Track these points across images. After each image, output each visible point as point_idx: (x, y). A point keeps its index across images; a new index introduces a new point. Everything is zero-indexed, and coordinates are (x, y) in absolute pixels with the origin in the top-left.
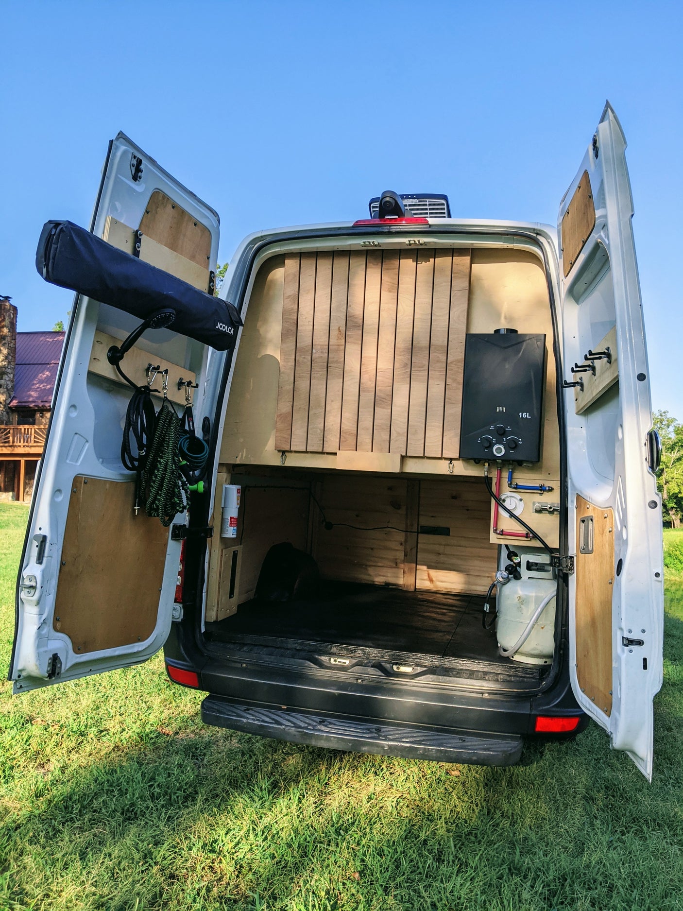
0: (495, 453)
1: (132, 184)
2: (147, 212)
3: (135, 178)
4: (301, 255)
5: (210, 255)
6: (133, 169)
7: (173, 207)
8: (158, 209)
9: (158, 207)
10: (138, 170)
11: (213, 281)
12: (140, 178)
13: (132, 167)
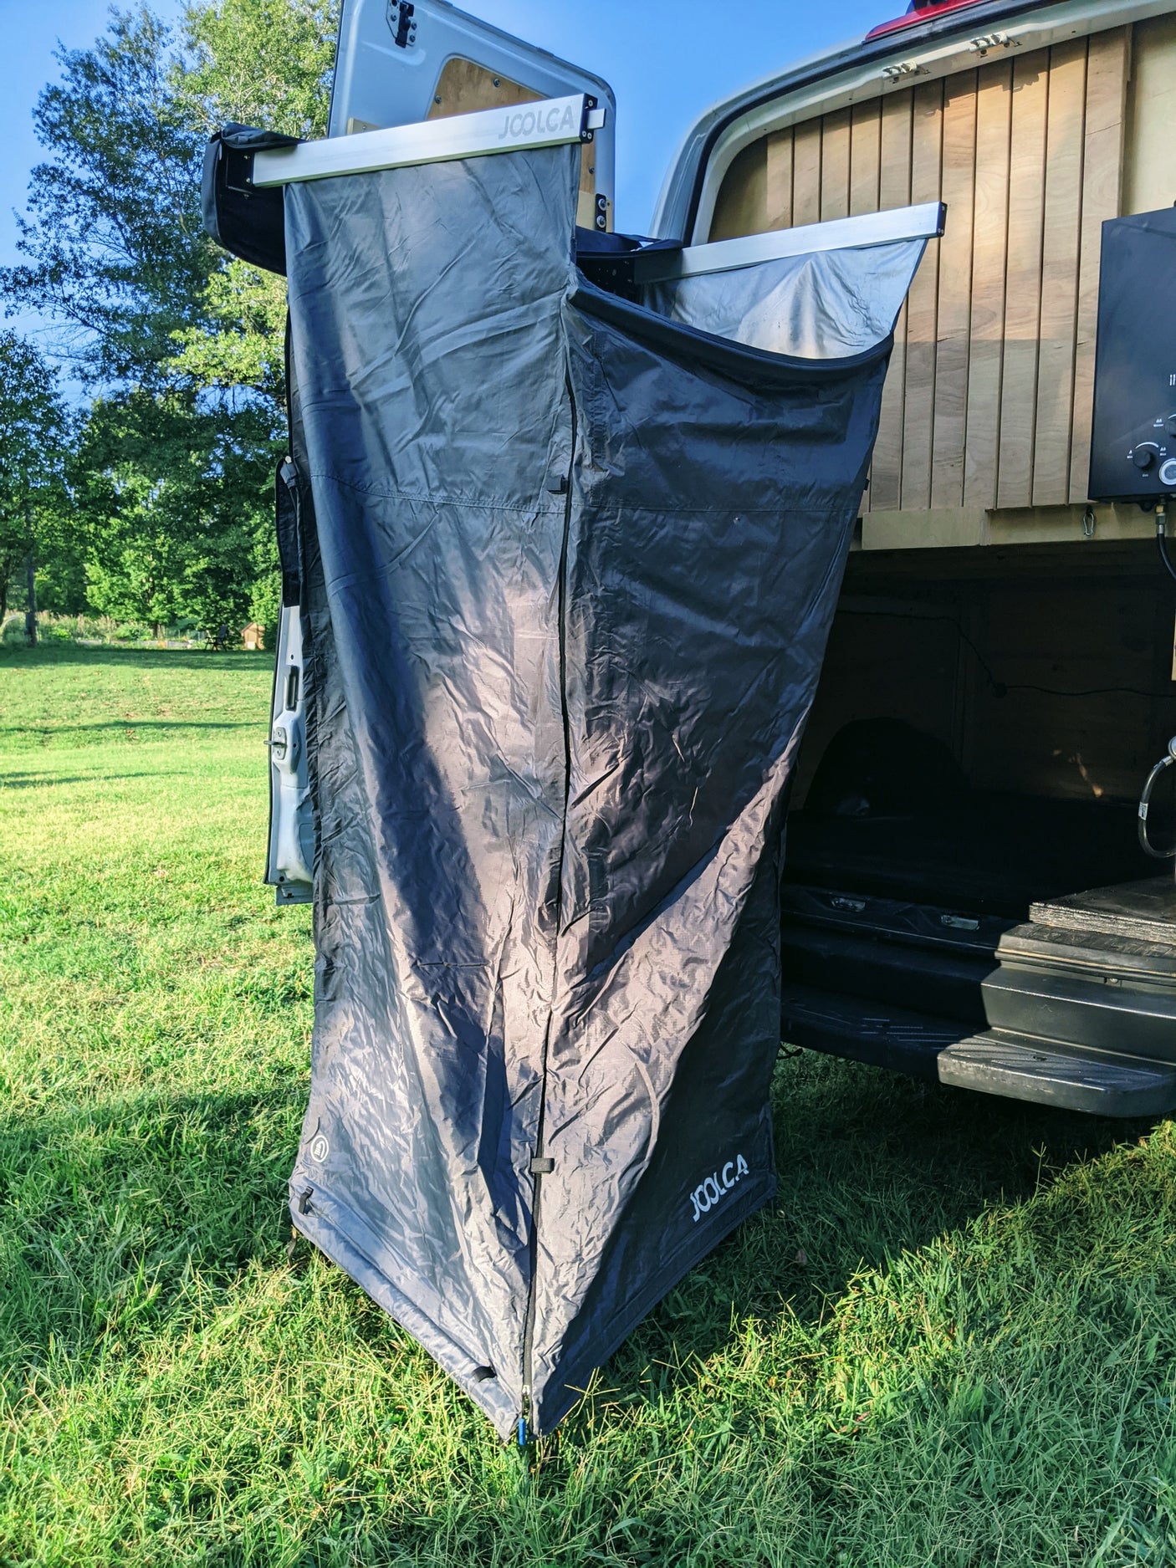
0: (1166, 481)
1: (398, 54)
2: (438, 101)
3: (401, 41)
4: (795, 131)
5: (594, 164)
6: (395, 26)
7: (496, 84)
8: (461, 93)
9: (460, 89)
10: (405, 26)
11: (603, 214)
12: (412, 39)
13: (391, 22)
